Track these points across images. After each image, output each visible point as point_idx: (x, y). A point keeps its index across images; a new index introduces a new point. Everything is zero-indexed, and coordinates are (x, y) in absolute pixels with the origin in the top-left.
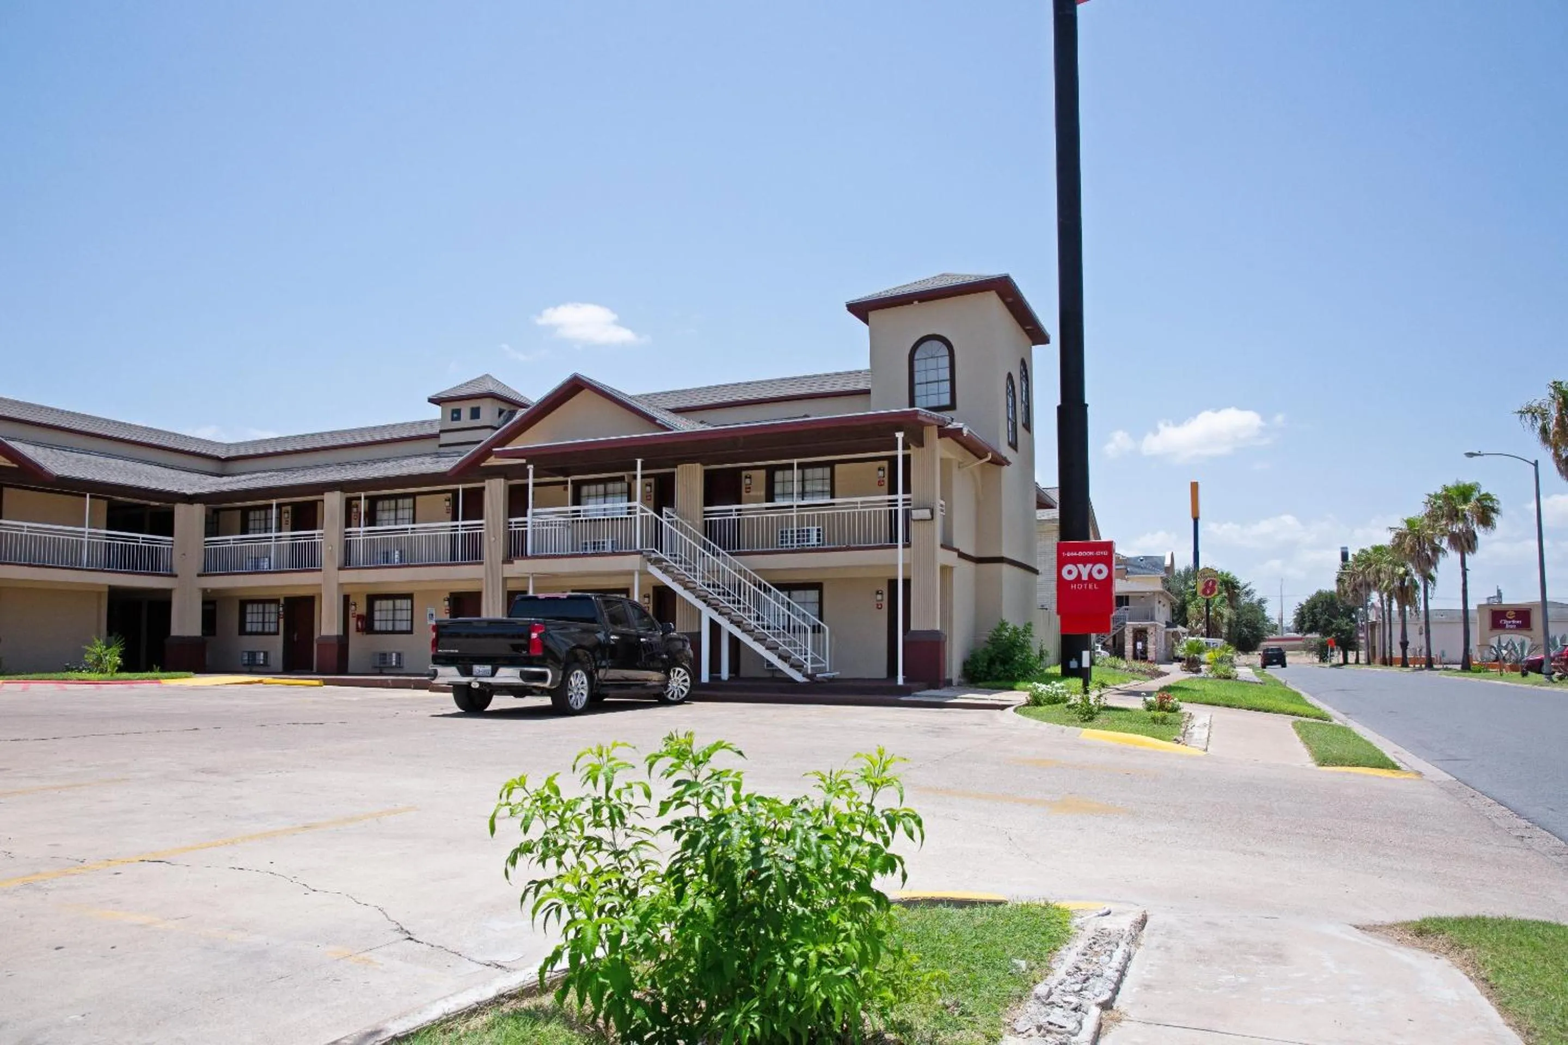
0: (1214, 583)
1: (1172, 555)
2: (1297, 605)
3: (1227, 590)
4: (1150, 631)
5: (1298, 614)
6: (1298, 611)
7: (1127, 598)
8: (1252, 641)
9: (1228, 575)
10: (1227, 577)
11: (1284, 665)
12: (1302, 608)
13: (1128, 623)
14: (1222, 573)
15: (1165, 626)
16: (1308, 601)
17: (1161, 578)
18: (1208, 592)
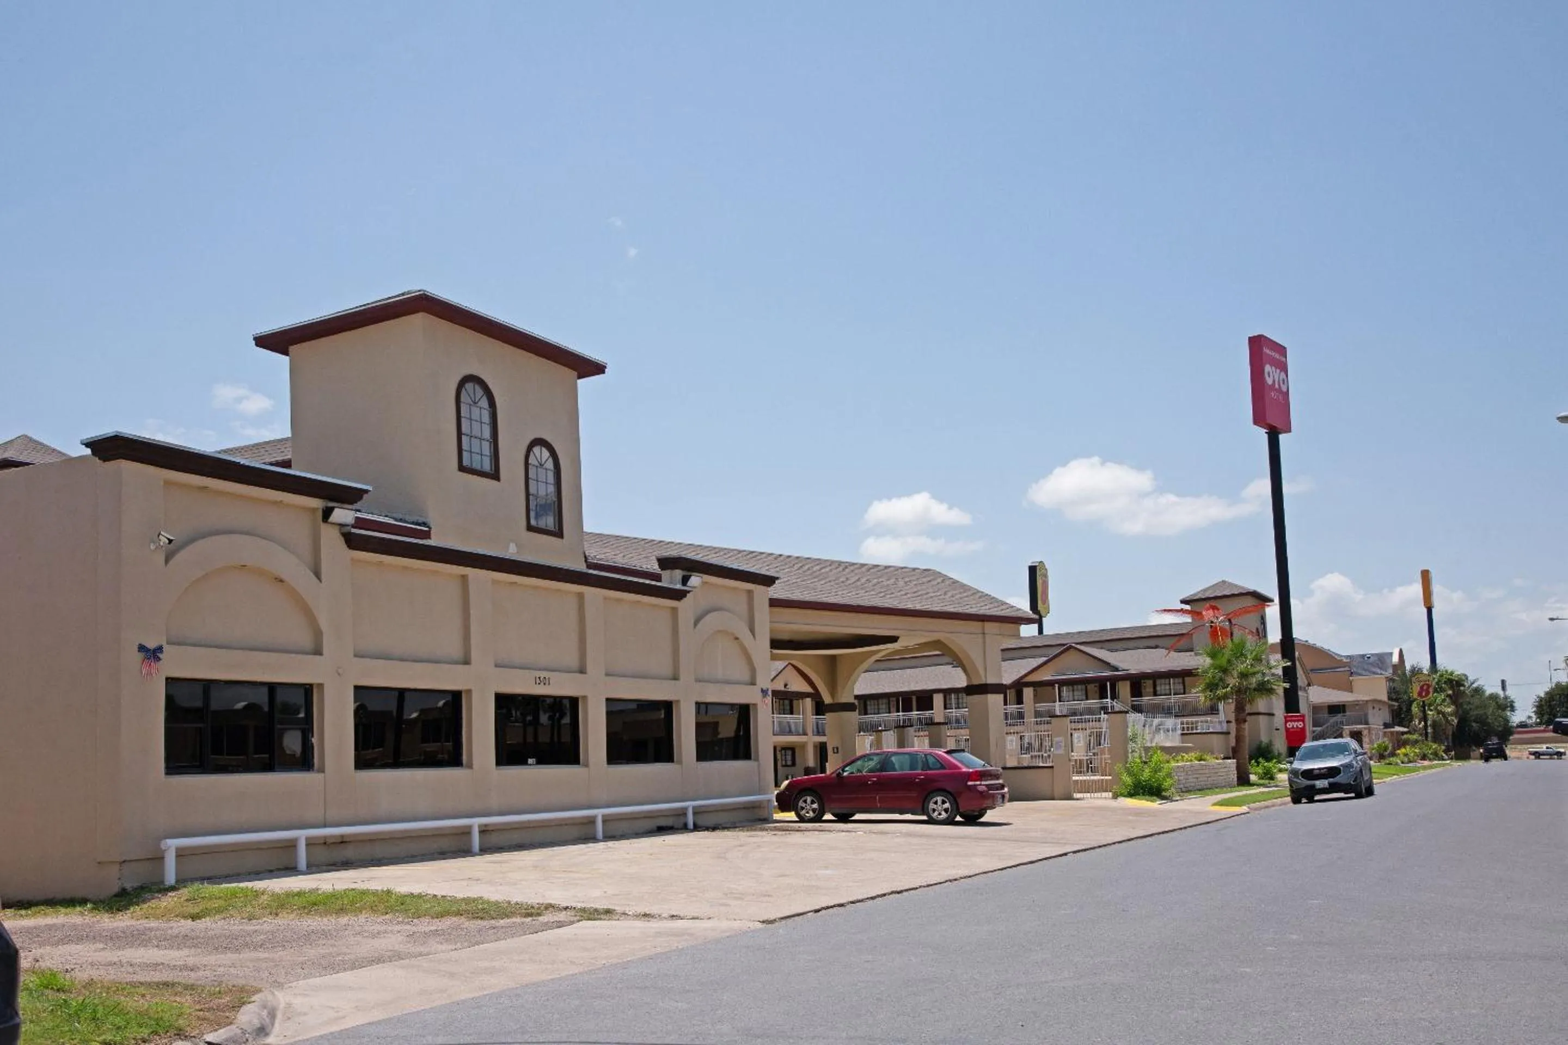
0: (1429, 686)
1: (1401, 651)
2: (1535, 697)
3: (1452, 688)
4: (1365, 733)
5: (1537, 707)
6: (1537, 704)
7: (1344, 706)
8: (1483, 734)
9: (1452, 674)
10: (1452, 675)
11: (1506, 758)
12: (1541, 701)
13: (1345, 727)
14: (1446, 671)
15: (1382, 727)
16: (1547, 693)
17: (1386, 678)
18: (1424, 694)
